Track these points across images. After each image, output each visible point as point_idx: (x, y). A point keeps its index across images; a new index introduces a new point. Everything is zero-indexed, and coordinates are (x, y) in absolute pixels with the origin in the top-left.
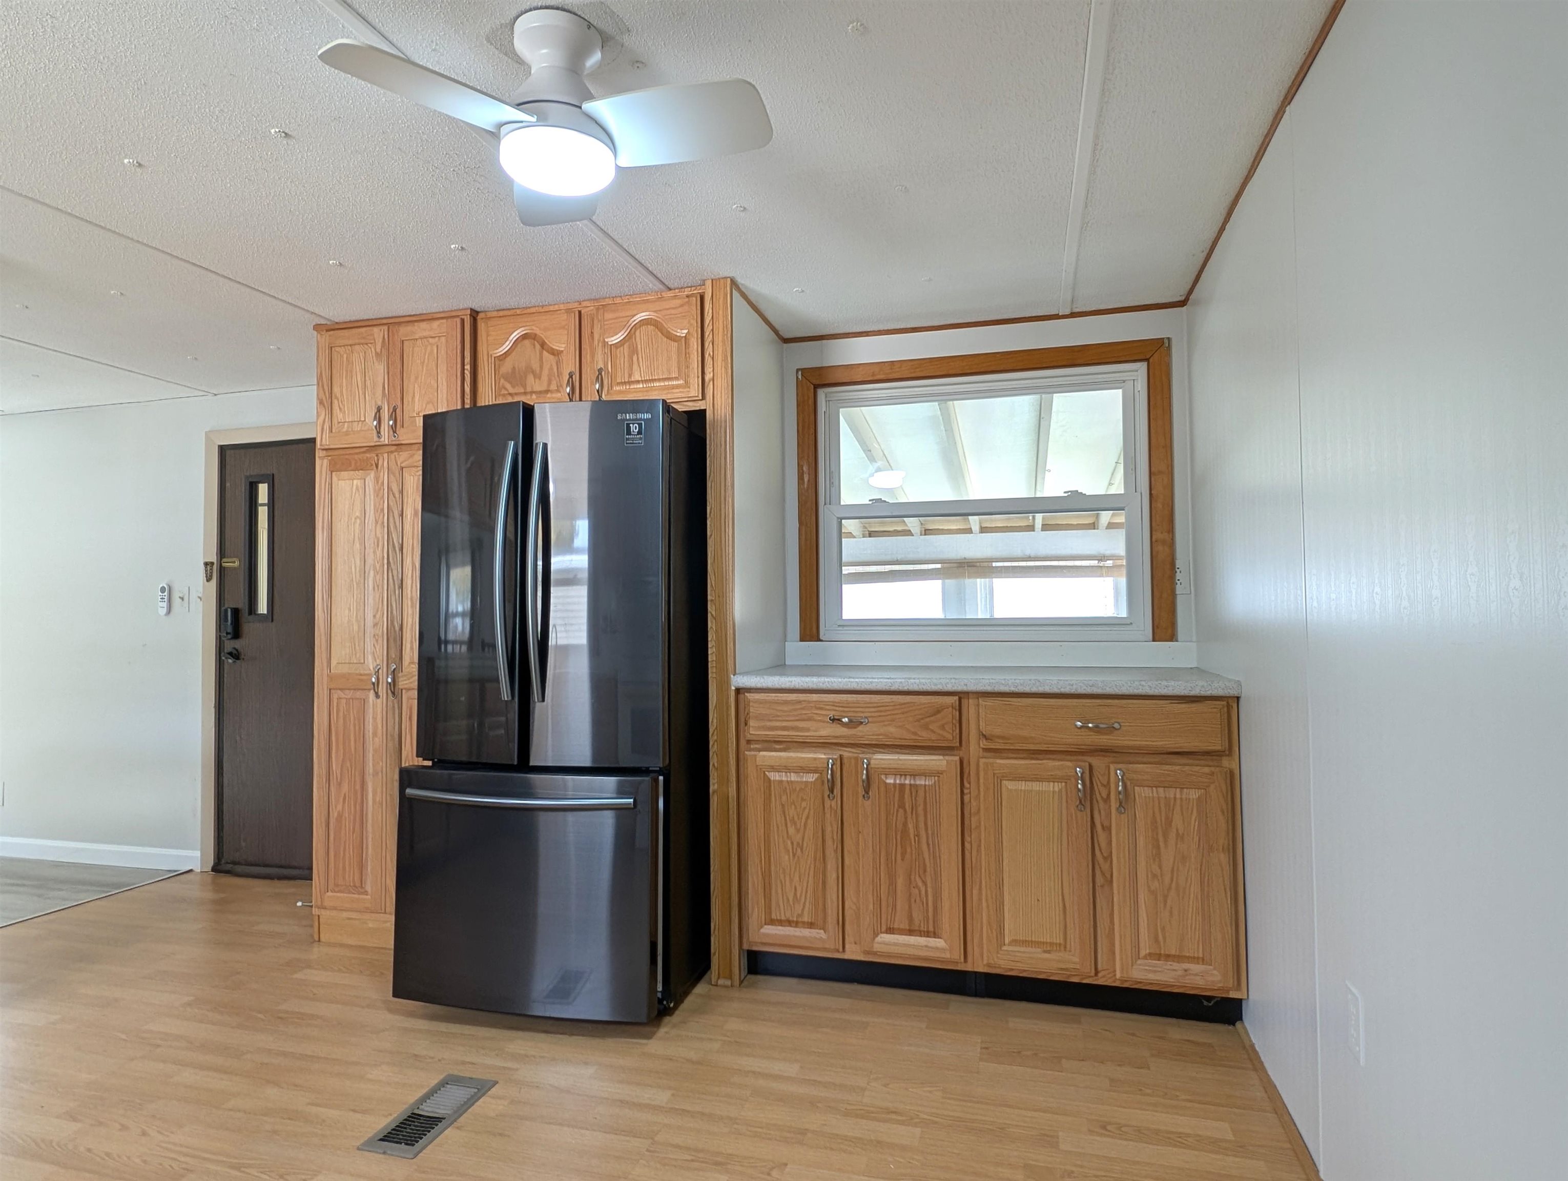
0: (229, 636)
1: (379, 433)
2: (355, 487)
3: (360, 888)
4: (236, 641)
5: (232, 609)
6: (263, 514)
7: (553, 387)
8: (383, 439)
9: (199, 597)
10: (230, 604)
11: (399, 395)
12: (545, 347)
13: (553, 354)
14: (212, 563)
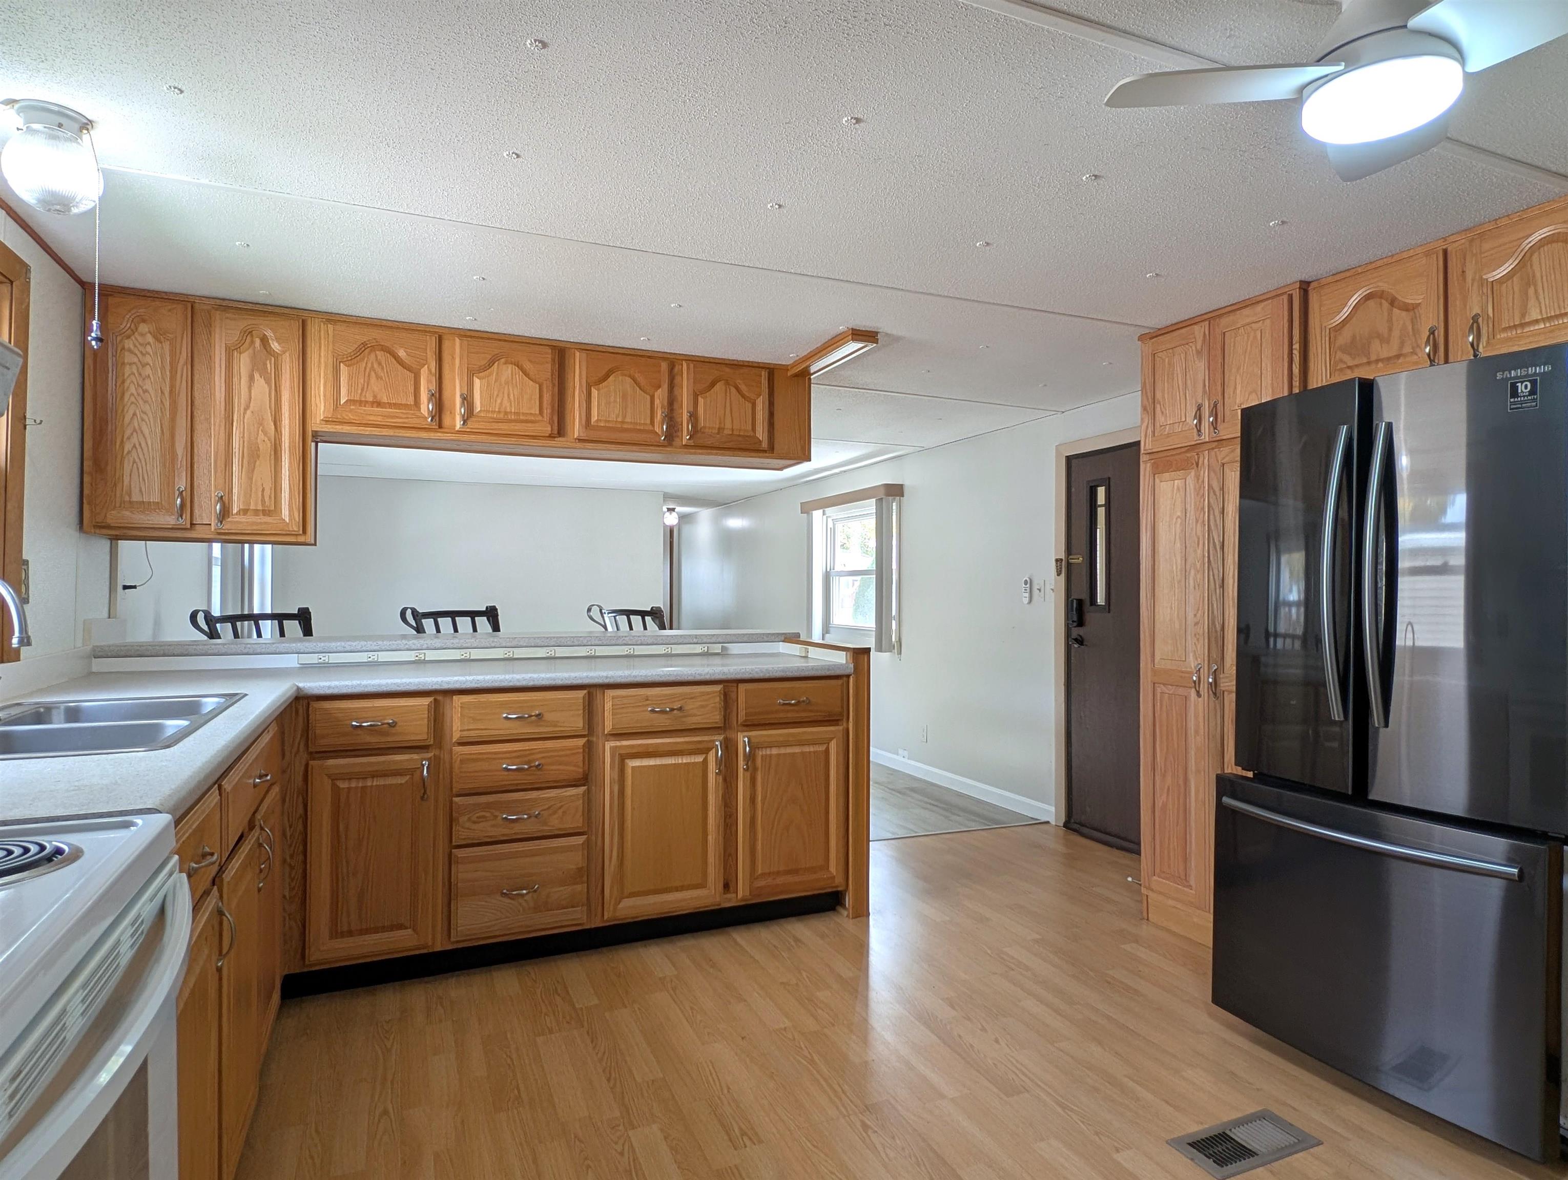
0: (1075, 624)
1: (1199, 431)
2: (1176, 487)
3: (1184, 880)
4: (1080, 628)
5: (1077, 600)
6: (1101, 513)
7: (1407, 349)
8: (1203, 437)
9: (1052, 589)
10: (1075, 596)
11: (1219, 388)
12: (1396, 304)
13: (1407, 310)
14: (1061, 560)
